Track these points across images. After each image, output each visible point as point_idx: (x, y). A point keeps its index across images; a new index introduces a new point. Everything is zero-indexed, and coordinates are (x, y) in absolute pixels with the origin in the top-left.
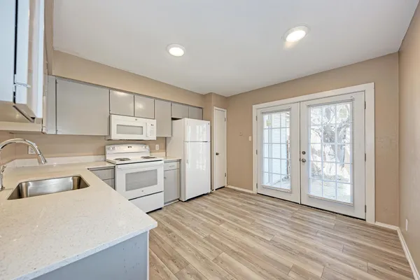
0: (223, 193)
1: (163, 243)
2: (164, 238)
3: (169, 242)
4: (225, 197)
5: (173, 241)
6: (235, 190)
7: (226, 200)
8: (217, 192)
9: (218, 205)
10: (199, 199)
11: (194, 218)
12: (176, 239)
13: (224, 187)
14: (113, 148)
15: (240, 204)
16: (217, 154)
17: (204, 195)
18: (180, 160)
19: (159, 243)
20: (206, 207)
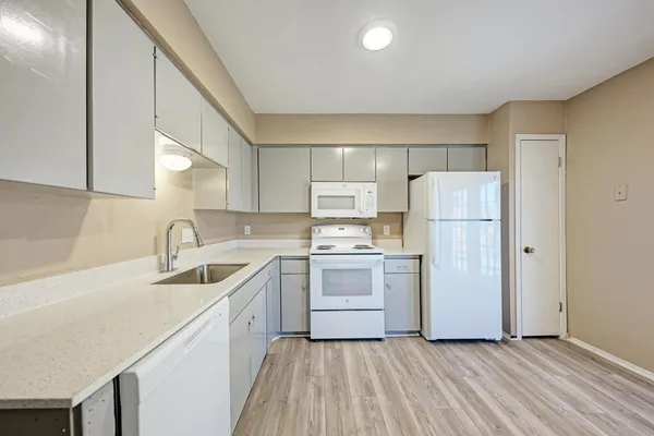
0: (545, 352)
1: (347, 408)
2: (356, 401)
3: (358, 414)
4: (545, 367)
5: (366, 417)
6: (594, 358)
7: (547, 376)
8: (526, 345)
9: (512, 381)
10: (466, 347)
11: (433, 387)
12: (373, 414)
13: (556, 337)
14: (319, 231)
15: (599, 409)
16: (527, 250)
17: (484, 341)
18: (421, 256)
19: (343, 405)
20: (476, 374)
